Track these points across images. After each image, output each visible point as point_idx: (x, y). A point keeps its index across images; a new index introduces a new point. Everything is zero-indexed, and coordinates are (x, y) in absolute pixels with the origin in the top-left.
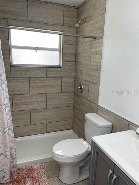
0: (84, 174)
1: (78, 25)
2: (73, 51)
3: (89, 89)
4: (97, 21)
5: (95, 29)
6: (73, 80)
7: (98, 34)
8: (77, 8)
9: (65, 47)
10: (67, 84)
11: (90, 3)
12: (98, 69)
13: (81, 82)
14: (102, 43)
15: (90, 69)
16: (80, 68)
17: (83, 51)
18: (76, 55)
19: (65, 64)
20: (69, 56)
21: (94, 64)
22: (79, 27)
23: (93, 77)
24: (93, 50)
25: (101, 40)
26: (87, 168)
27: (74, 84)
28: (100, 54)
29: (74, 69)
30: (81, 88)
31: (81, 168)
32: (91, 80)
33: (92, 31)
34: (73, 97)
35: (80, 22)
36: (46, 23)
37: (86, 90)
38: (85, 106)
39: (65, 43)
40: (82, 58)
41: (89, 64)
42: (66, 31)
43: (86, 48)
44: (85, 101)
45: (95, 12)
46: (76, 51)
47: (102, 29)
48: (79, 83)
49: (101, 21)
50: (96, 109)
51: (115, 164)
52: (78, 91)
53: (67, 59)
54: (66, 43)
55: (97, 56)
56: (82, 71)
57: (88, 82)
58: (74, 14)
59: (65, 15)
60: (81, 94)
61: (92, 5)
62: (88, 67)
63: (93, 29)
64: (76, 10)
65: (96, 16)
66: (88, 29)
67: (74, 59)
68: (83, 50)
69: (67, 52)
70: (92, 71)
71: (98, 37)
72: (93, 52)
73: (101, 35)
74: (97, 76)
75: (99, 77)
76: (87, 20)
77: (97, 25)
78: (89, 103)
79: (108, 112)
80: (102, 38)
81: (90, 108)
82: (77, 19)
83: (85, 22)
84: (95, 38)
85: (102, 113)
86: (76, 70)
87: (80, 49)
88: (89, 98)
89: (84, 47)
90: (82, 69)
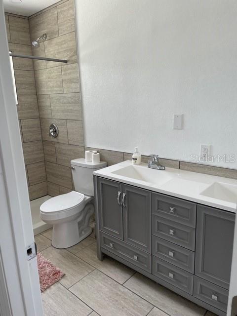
2: (31, 80)
3: (68, 130)
4: (64, 41)
5: (63, 50)
6: (37, 122)
7: (69, 57)
8: (26, 18)
9: (18, 74)
10: (30, 129)
11: (50, 14)
13: (53, 122)
15: (65, 103)
16: (48, 104)
17: (49, 80)
19: (23, 99)
20: (27, 86)
21: (70, 95)
22: (38, 45)
23: (71, 112)
24: (64, 78)
25: (74, 65)
27: (40, 128)
28: (77, 82)
29: (36, 106)
30: (55, 132)
32: (69, 118)
33: (59, 53)
34: (41, 147)
35: (38, 39)
37: (63, 132)
38: (64, 154)
39: (18, 69)
40: (49, 90)
41: (62, 96)
42: (16, 50)
43: (53, 74)
44: (63, 147)
45: (59, 28)
46: (35, 80)
48: (50, 125)
49: (71, 41)
50: (82, 153)
53: (25, 91)
55: (73, 85)
56: (52, 107)
57: (64, 121)
58: (24, 27)
60: (55, 140)
61: (53, 19)
62: (61, 101)
63: (60, 51)
64: (27, 21)
65: (62, 33)
66: (51, 50)
67: (34, 91)
68: (49, 78)
69: (22, 82)
70: (68, 105)
71: (69, 61)
72: (65, 80)
73: (73, 58)
74: (76, 111)
76: (48, 38)
77: (65, 46)
78: (70, 148)
81: (73, 154)
83: (45, 40)
84: (65, 62)
86: (40, 108)
87: (43, 77)
88: (70, 142)
89: (50, 74)
90: (52, 105)
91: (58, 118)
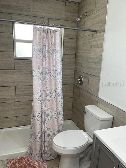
0: (83, 165)
1: (79, 19)
2: (74, 45)
3: (89, 82)
4: (98, 15)
5: (96, 22)
6: (73, 72)
7: (99, 27)
8: (78, 3)
9: (66, 40)
10: (67, 77)
12: (99, 62)
14: (103, 35)
15: (90, 62)
16: (80, 61)
17: (84, 45)
18: (76, 48)
19: (66, 57)
20: (70, 49)
21: (94, 57)
22: (80, 21)
23: (93, 70)
24: (93, 43)
25: (102, 33)
26: (87, 159)
27: (74, 77)
28: (101, 47)
29: (74, 62)
30: (81, 81)
31: (81, 159)
32: (91, 73)
33: (93, 25)
34: (73, 89)
35: (81, 16)
36: (48, 17)
37: (86, 82)
38: (84, 98)
40: (83, 52)
41: (90, 57)
42: (67, 25)
43: (87, 41)
44: (85, 93)
45: (96, 6)
46: (76, 45)
47: (103, 22)
48: (79, 76)
49: (103, 14)
50: (95, 101)
51: (120, 162)
52: (77, 83)
53: (68, 52)
54: (67, 37)
55: (98, 49)
56: (82, 64)
57: (88, 75)
58: (75, 9)
59: (66, 10)
60: (80, 86)
62: (88, 60)
63: (94, 23)
64: (77, 5)
65: (97, 9)
66: (89, 23)
67: (74, 52)
68: (84, 44)
69: (68, 46)
70: (92, 64)
71: (99, 30)
72: (94, 45)
73: (102, 28)
74: (97, 69)
75: (100, 70)
76: (88, 15)
77: (98, 19)
78: (89, 95)
79: (108, 105)
80: (103, 31)
81: (89, 100)
82: (78, 13)
83: (86, 17)
84: (96, 31)
85: (102, 105)
86: (76, 64)
87: (81, 43)
88: (89, 91)
89: (85, 41)
90: (82, 62)
91: (85, 72)
